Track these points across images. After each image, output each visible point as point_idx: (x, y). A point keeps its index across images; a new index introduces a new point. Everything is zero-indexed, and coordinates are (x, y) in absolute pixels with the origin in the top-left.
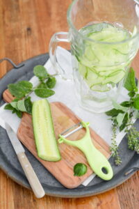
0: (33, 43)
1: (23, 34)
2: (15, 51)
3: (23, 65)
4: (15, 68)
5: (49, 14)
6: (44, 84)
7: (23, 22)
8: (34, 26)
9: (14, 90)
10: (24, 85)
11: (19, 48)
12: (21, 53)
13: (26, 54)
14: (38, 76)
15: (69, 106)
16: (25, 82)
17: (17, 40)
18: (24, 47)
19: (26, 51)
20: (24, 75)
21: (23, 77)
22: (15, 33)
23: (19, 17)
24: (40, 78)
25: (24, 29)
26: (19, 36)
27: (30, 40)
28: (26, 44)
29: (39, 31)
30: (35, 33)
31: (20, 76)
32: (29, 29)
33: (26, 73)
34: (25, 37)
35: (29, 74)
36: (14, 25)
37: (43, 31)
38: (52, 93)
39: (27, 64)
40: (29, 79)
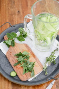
0: (20, 18)
1: (16, 14)
2: (13, 20)
3: (15, 26)
4: (11, 27)
5: (27, 5)
6: (22, 35)
7: (16, 9)
8: (21, 10)
9: (9, 36)
10: (14, 34)
11: (14, 19)
12: (15, 21)
13: (17, 22)
14: (20, 32)
17: (14, 16)
18: (16, 18)
20: (15, 30)
21: (14, 31)
22: (13, 13)
23: (15, 7)
25: (17, 12)
26: (15, 14)
27: (19, 16)
30: (21, 13)
32: (19, 12)
33: (16, 29)
34: (17, 15)
35: (17, 30)
36: (12, 10)
37: (24, 12)
38: (24, 40)
39: (17, 26)
40: (16, 32)
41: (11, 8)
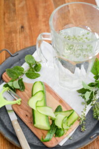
0: (25, 38)
1: (18, 31)
2: (12, 43)
3: (18, 54)
4: (12, 56)
5: (37, 16)
6: (33, 69)
7: (18, 22)
8: (26, 25)
9: (11, 73)
10: (18, 69)
11: (15, 41)
12: (17, 45)
13: (20, 46)
14: (28, 63)
15: (50, 85)
16: (19, 67)
17: (13, 35)
18: (18, 40)
19: (20, 44)
20: (18, 61)
21: (18, 63)
22: (12, 30)
23: (15, 18)
24: (30, 64)
25: (19, 27)
26: (15, 32)
27: (23, 35)
28: (20, 38)
29: (30, 29)
30: (27, 30)
31: (15, 62)
32: (22, 27)
33: (20, 60)
34: (20, 33)
35: (21, 60)
36: (11, 24)
37: (32, 28)
38: (38, 76)
39: (20, 53)
40: (22, 65)
41: (9, 20)
